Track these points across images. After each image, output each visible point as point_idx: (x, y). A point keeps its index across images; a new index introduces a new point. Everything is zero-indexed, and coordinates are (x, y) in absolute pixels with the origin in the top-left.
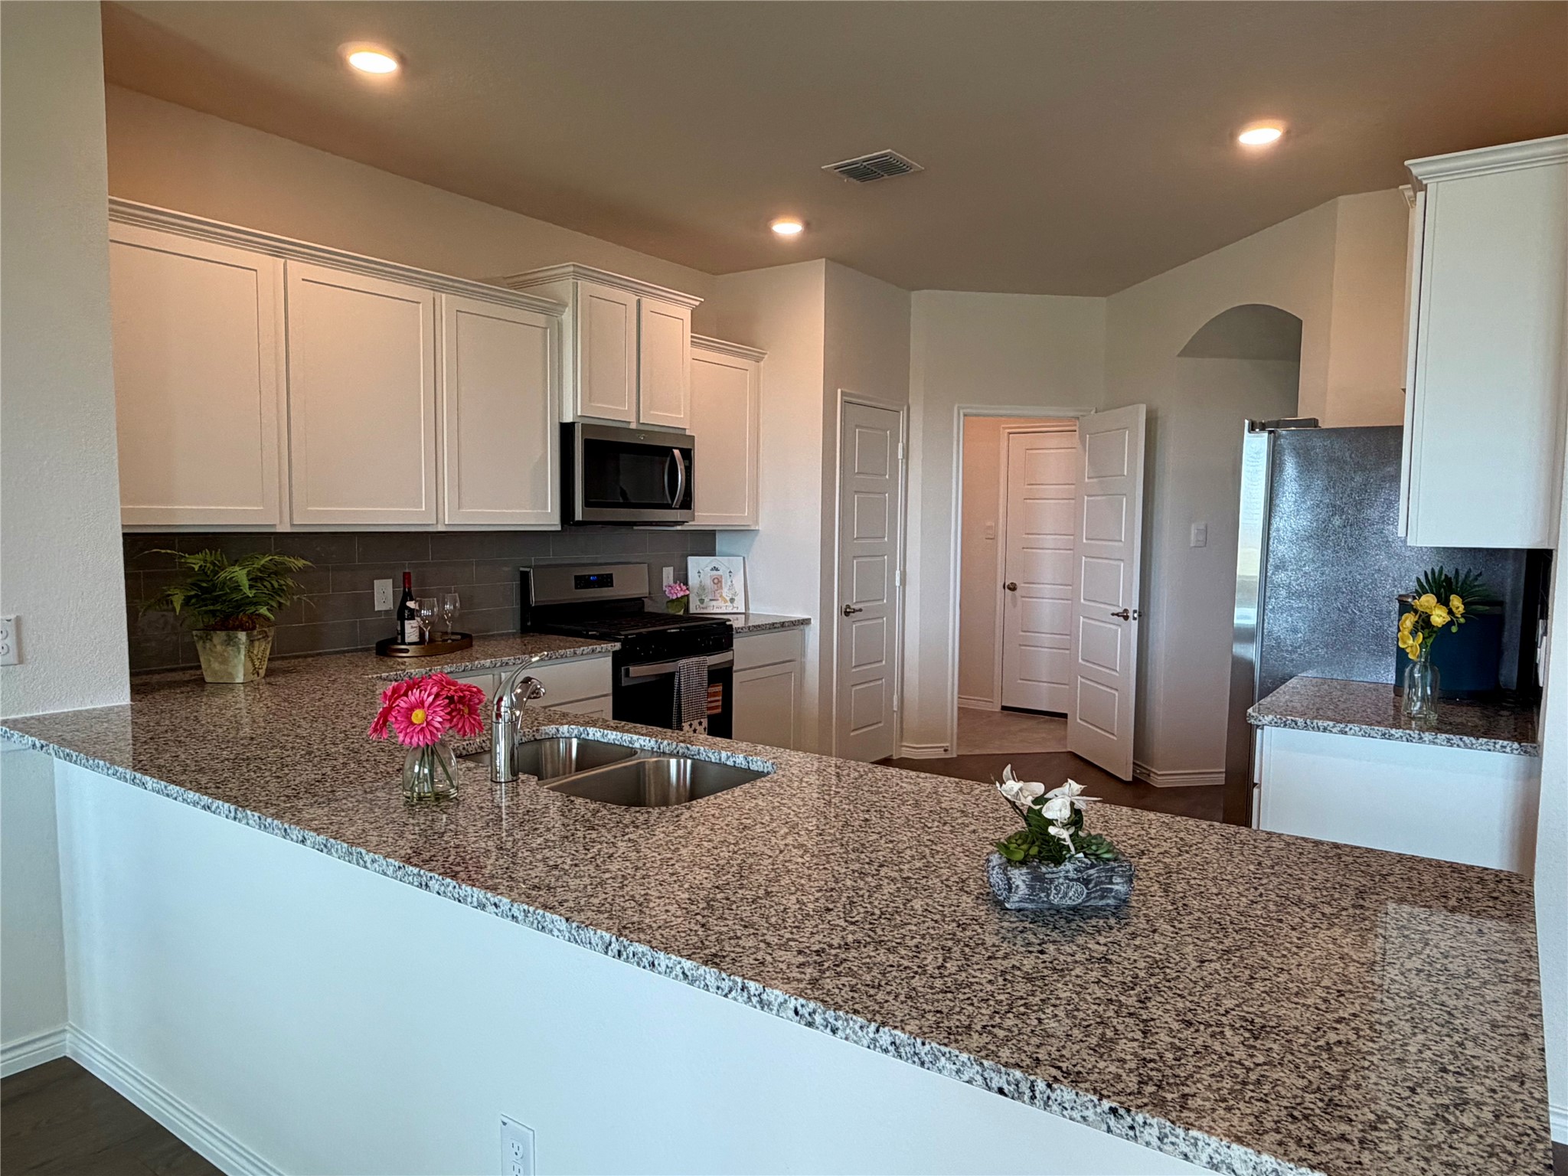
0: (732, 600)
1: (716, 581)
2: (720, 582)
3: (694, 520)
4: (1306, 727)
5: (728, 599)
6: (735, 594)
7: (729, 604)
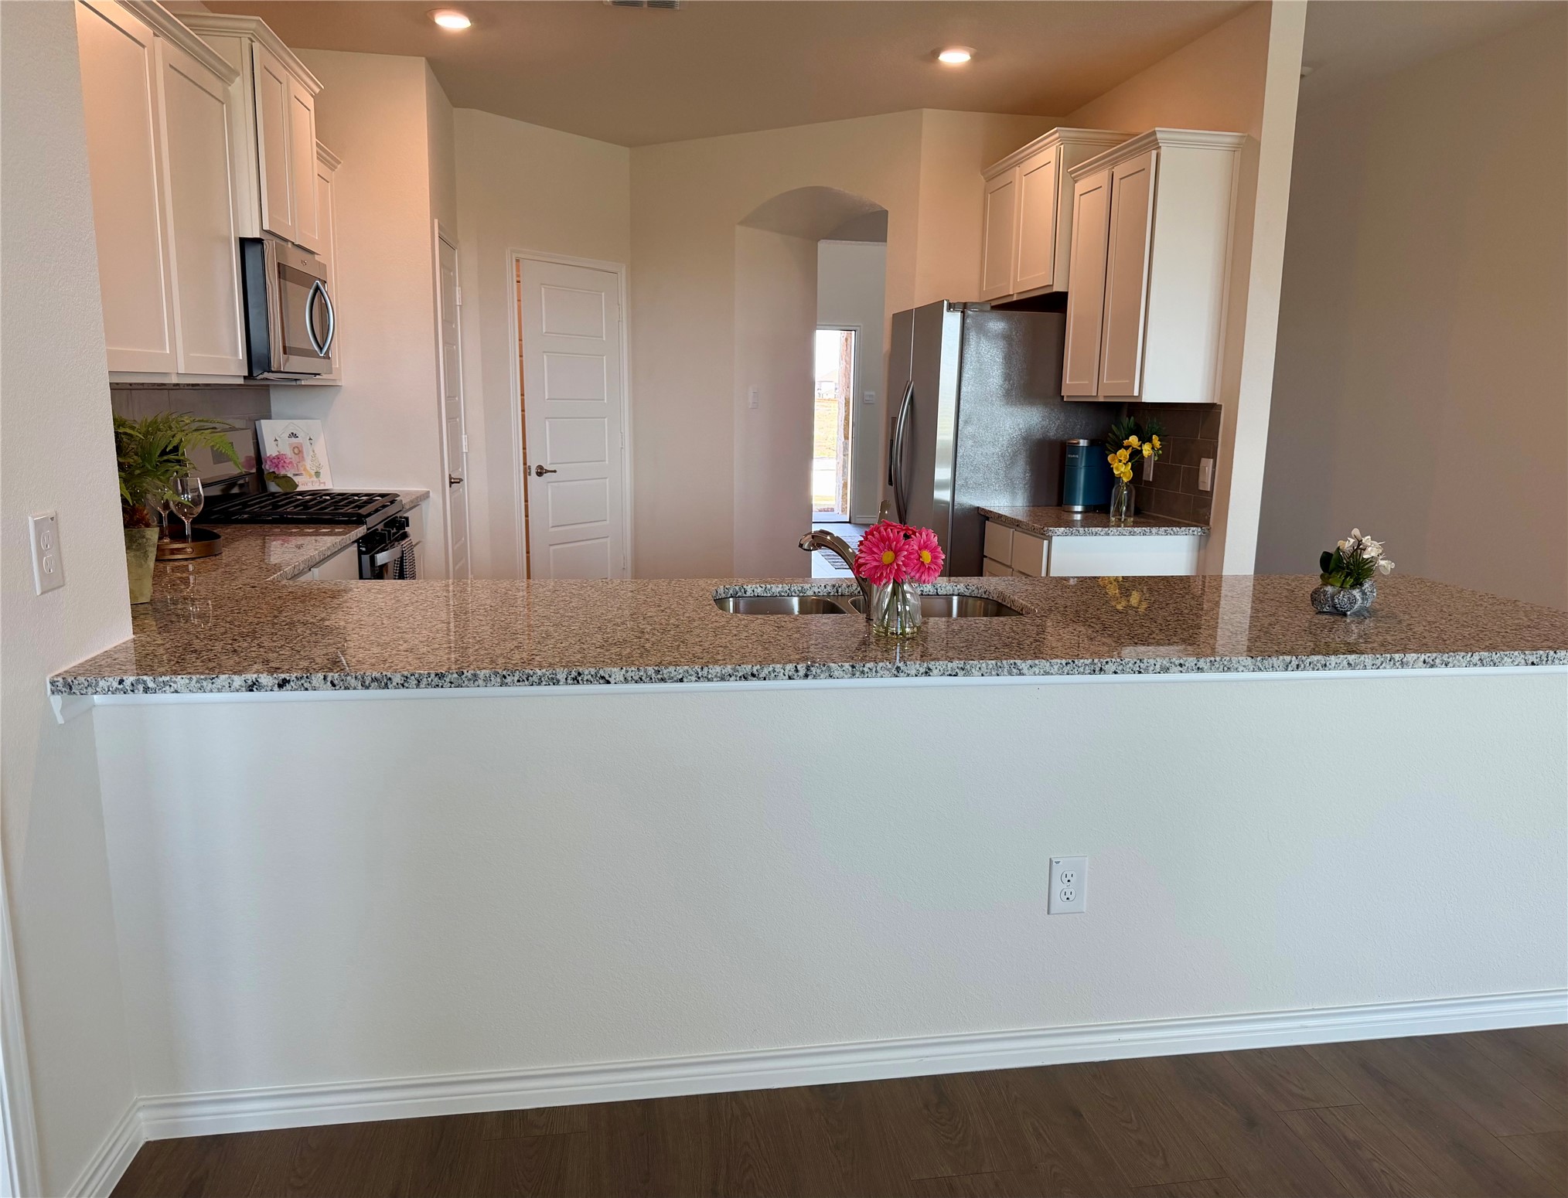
0: (317, 474)
1: (296, 451)
2: (300, 452)
3: (331, 373)
4: (1085, 534)
5: (313, 473)
6: (319, 466)
7: (315, 479)
